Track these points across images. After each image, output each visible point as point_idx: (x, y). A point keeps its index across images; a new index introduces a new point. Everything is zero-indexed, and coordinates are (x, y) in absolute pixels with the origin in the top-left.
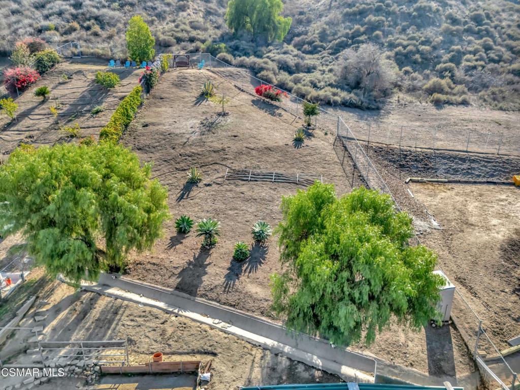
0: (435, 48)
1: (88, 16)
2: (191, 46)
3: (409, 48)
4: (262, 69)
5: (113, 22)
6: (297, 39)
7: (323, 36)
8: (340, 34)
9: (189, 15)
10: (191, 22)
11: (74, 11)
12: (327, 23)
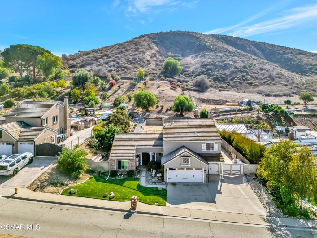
0: (227, 76)
1: (122, 66)
2: (153, 75)
3: (218, 76)
4: (173, 81)
5: (130, 68)
6: (185, 73)
7: (193, 72)
8: (198, 72)
9: (151, 66)
10: (152, 68)
11: (118, 65)
12: (195, 68)
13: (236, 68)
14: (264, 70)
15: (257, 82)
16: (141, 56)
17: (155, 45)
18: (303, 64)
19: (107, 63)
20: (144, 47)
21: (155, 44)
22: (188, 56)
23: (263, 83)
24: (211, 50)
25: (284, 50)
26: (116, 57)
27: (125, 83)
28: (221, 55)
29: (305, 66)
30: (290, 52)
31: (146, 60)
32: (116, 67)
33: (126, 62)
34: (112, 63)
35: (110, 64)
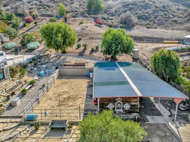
10: (75, 7)
27: (43, 20)
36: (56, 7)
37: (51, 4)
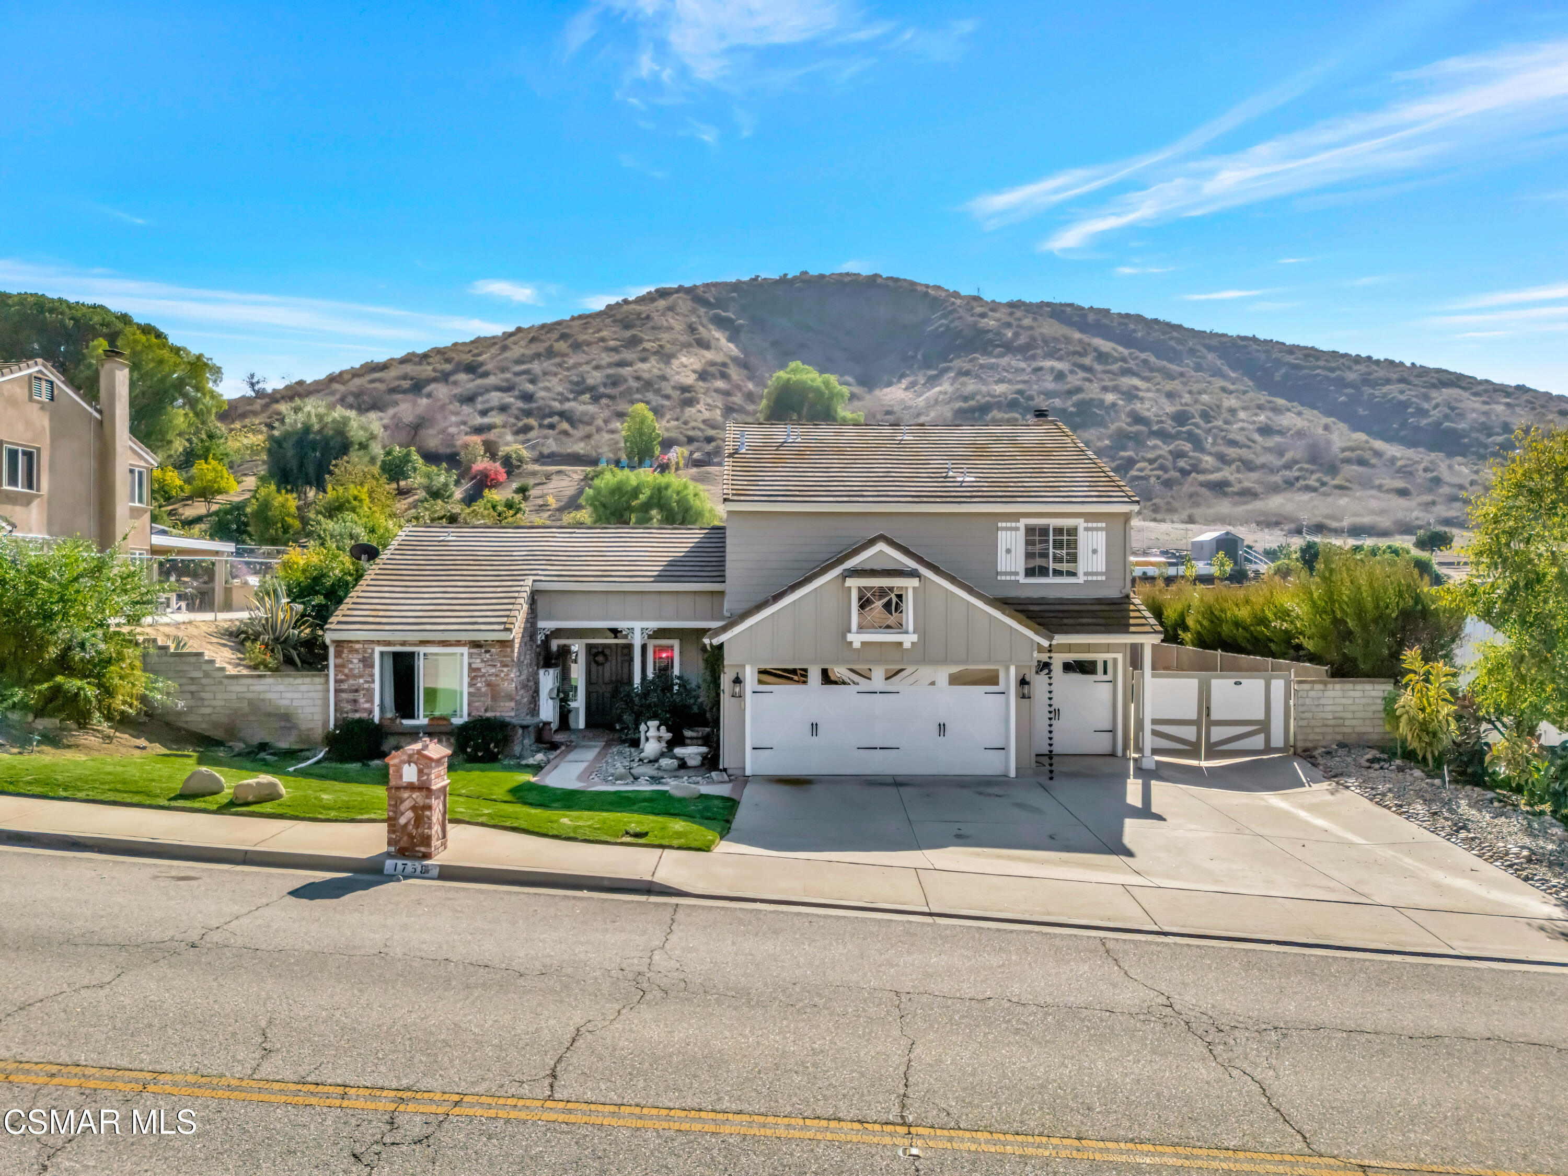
13: (1137, 419)
14: (1280, 433)
15: (1250, 480)
16: (649, 368)
17: (727, 333)
18: (1463, 425)
19: (469, 399)
20: (666, 336)
21: (726, 329)
22: (889, 384)
23: (1280, 482)
24: (1009, 348)
25: (1362, 368)
26: (517, 374)
27: (554, 477)
28: (1059, 365)
29: (1474, 435)
30: (1395, 376)
31: (674, 388)
32: (516, 412)
33: (572, 391)
34: (495, 398)
35: (487, 401)
36: (606, 422)
37: (583, 408)
